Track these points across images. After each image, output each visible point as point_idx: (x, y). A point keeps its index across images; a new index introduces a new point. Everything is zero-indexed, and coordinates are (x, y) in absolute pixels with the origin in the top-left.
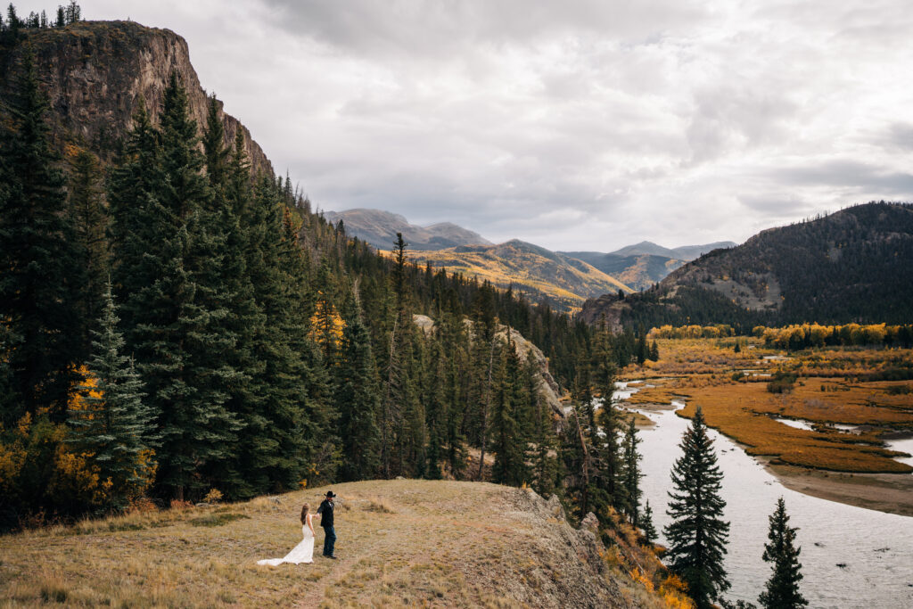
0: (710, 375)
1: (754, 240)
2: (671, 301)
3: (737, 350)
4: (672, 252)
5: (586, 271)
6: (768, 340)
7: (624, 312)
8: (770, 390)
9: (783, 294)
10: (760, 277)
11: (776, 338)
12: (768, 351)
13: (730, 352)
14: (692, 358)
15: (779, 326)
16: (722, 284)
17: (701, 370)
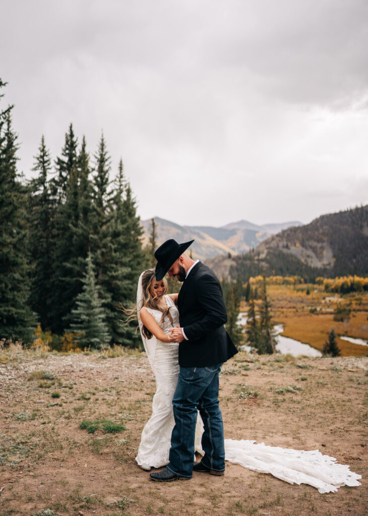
0: (294, 310)
1: (316, 221)
2: (262, 260)
3: (308, 293)
4: (260, 227)
5: (203, 238)
6: (327, 287)
7: (232, 267)
8: (336, 320)
9: (334, 256)
10: (319, 245)
11: (331, 285)
12: (328, 294)
13: (303, 294)
14: (280, 298)
15: (333, 277)
16: (296, 250)
17: (288, 306)
